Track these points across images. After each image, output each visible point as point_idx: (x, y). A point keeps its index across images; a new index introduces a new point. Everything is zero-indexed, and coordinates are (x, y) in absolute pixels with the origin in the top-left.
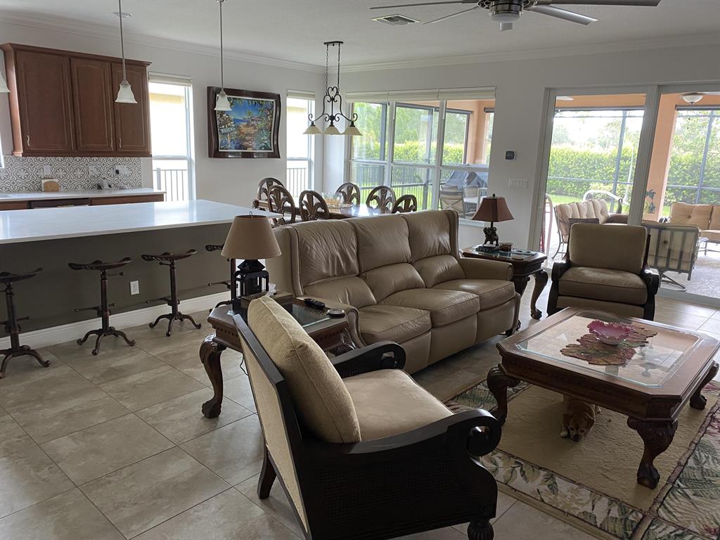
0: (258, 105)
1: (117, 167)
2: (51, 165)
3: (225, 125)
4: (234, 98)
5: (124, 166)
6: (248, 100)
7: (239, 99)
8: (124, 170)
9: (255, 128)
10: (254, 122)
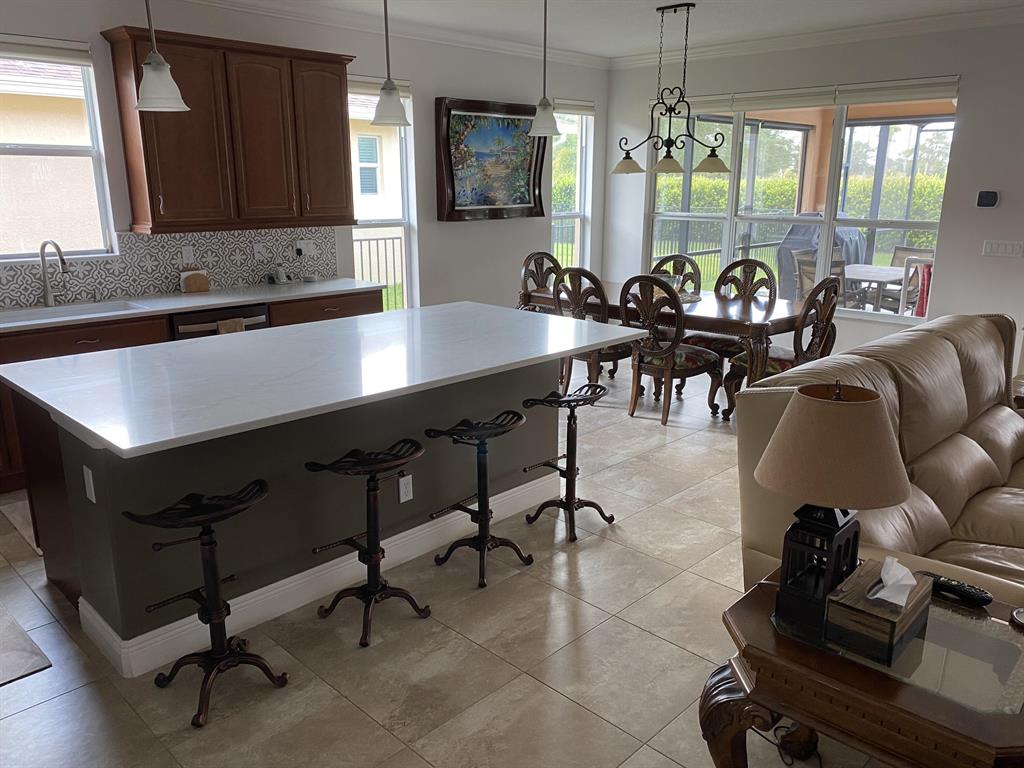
0: (512, 127)
1: (300, 245)
2: (194, 245)
3: (462, 163)
4: (476, 117)
5: (309, 241)
6: (498, 119)
7: (485, 117)
8: (308, 248)
9: (508, 167)
10: (506, 158)
